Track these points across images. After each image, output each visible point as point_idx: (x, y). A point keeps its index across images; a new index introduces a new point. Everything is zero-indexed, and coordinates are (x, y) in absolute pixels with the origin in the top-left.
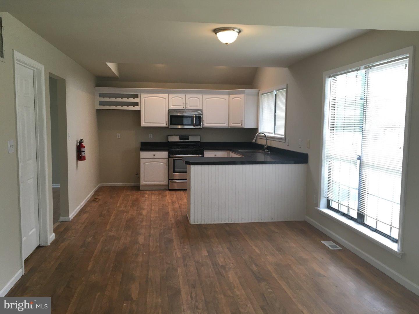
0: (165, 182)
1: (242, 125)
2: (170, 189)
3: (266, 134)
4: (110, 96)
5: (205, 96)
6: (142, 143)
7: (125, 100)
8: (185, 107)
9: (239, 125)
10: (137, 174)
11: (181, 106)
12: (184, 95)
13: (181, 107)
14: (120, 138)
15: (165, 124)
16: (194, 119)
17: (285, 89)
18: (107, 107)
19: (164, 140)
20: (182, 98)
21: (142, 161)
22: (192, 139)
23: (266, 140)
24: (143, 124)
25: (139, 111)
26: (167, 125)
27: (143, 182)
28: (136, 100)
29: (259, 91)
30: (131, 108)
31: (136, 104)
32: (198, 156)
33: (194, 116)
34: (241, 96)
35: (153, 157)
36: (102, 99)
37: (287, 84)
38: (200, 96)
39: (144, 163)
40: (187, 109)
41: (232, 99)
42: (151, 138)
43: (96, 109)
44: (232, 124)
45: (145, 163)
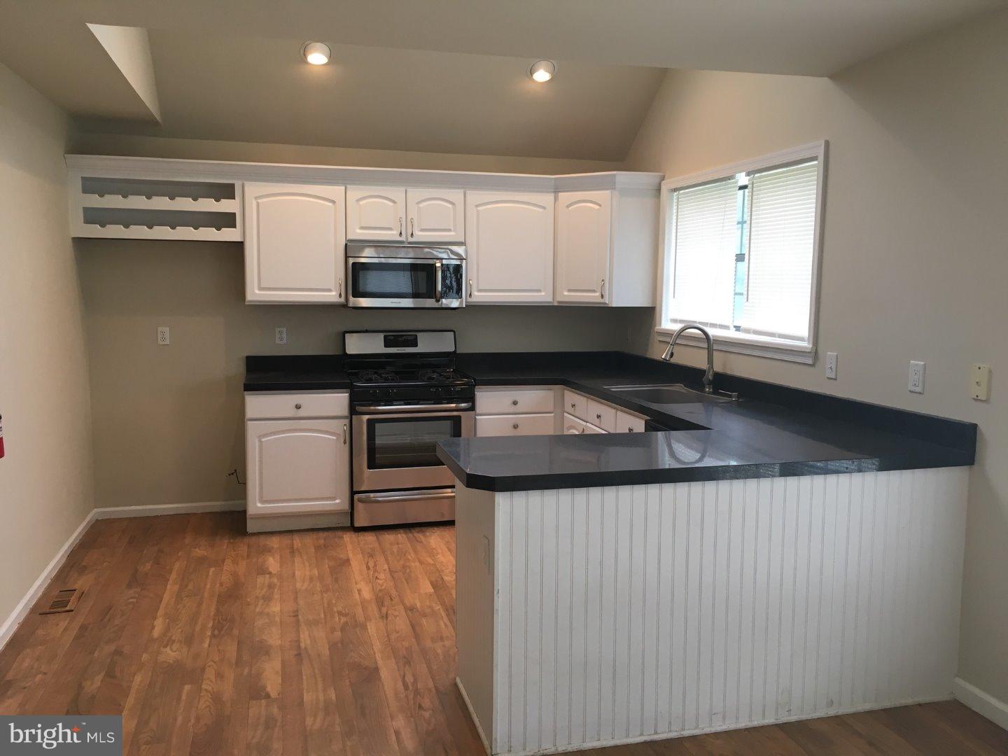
0: (338, 501)
1: (602, 296)
2: (357, 525)
3: (708, 330)
4: (127, 187)
5: (475, 196)
6: (248, 358)
7: (185, 204)
8: (403, 233)
9: (592, 298)
10: (236, 470)
11: (390, 229)
12: (403, 189)
13: (390, 232)
14: (167, 342)
15: (334, 293)
16: (439, 274)
17: (816, 162)
18: (115, 231)
19: (328, 349)
20: (394, 202)
21: (252, 430)
22: (427, 344)
23: (710, 351)
24: (255, 292)
25: (239, 246)
26: (340, 296)
27: (256, 505)
28: (225, 206)
29: (663, 178)
30: (209, 234)
31: (228, 220)
32: (454, 405)
33: (438, 265)
34: (603, 195)
35: (292, 412)
36: (95, 201)
37: (827, 144)
38: (456, 195)
39: (260, 437)
40: (411, 240)
41: (568, 207)
42: (282, 343)
43: (74, 239)
44: (566, 293)
45: (266, 435)
